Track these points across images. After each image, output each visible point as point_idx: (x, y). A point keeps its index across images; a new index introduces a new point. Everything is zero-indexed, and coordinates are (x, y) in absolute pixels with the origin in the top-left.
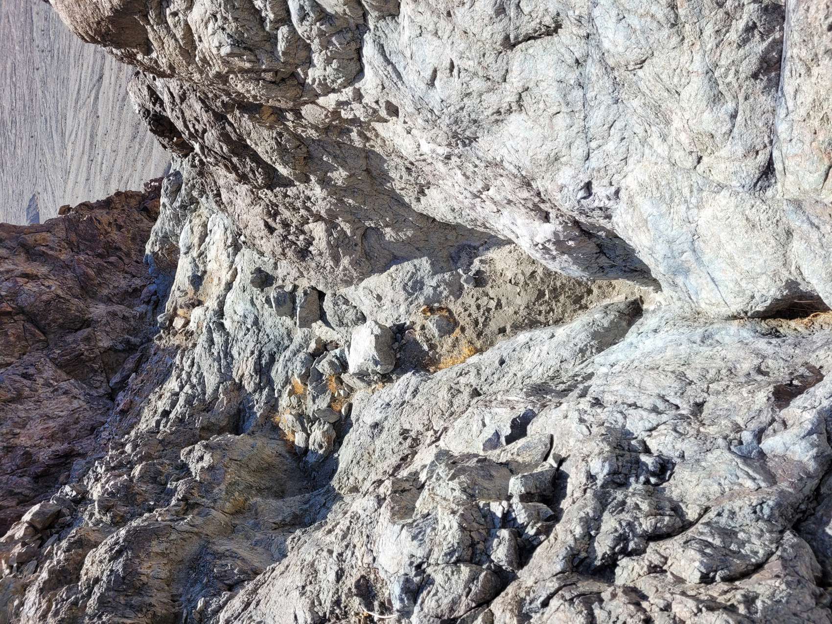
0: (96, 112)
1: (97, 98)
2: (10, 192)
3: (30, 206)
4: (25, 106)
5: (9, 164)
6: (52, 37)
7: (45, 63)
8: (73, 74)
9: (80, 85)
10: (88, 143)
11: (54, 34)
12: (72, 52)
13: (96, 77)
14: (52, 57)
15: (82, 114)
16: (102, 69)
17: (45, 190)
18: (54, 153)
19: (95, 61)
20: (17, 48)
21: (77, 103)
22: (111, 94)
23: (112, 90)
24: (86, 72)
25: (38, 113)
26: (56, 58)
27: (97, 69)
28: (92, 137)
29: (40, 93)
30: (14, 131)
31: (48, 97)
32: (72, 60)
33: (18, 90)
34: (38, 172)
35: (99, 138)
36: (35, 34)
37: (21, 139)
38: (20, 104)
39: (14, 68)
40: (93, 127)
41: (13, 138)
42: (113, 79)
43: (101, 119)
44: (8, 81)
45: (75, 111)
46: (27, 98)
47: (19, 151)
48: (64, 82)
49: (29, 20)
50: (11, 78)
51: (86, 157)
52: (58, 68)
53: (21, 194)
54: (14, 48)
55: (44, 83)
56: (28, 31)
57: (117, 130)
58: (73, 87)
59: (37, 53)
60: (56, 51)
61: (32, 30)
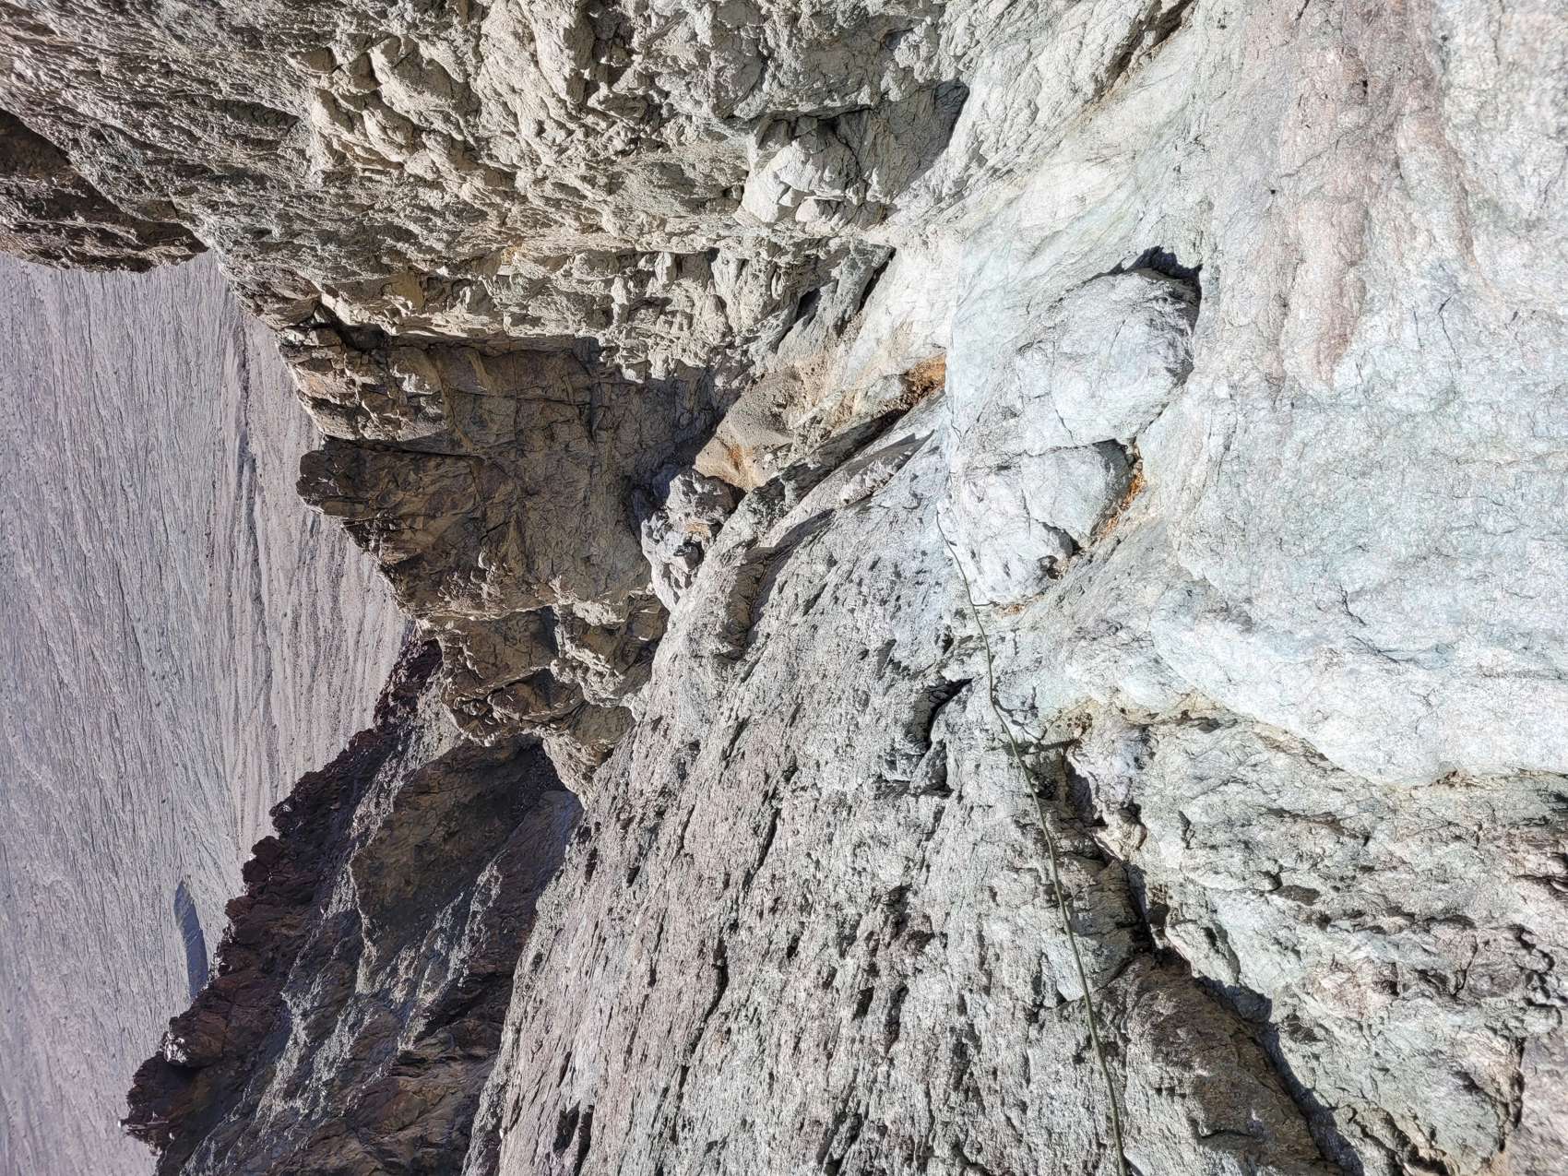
0: (270, 722)
1: (267, 703)
3: (177, 901)
4: (143, 765)
6: (176, 654)
10: (265, 765)
11: (180, 648)
12: (217, 660)
13: (261, 679)
14: (181, 680)
15: (248, 735)
16: (268, 664)
19: (256, 658)
21: (236, 722)
22: (289, 691)
23: (290, 684)
24: (244, 679)
25: (169, 763)
27: (261, 667)
28: (270, 756)
29: (167, 735)
31: (184, 736)
32: (218, 671)
34: (184, 848)
37: (144, 813)
39: (114, 717)
40: (270, 743)
42: (289, 671)
43: (281, 728)
44: (107, 740)
45: (237, 734)
47: (142, 833)
50: (111, 733)
52: (194, 691)
53: (157, 892)
55: (173, 719)
57: (309, 731)
59: (152, 684)
60: (186, 671)
61: (139, 657)
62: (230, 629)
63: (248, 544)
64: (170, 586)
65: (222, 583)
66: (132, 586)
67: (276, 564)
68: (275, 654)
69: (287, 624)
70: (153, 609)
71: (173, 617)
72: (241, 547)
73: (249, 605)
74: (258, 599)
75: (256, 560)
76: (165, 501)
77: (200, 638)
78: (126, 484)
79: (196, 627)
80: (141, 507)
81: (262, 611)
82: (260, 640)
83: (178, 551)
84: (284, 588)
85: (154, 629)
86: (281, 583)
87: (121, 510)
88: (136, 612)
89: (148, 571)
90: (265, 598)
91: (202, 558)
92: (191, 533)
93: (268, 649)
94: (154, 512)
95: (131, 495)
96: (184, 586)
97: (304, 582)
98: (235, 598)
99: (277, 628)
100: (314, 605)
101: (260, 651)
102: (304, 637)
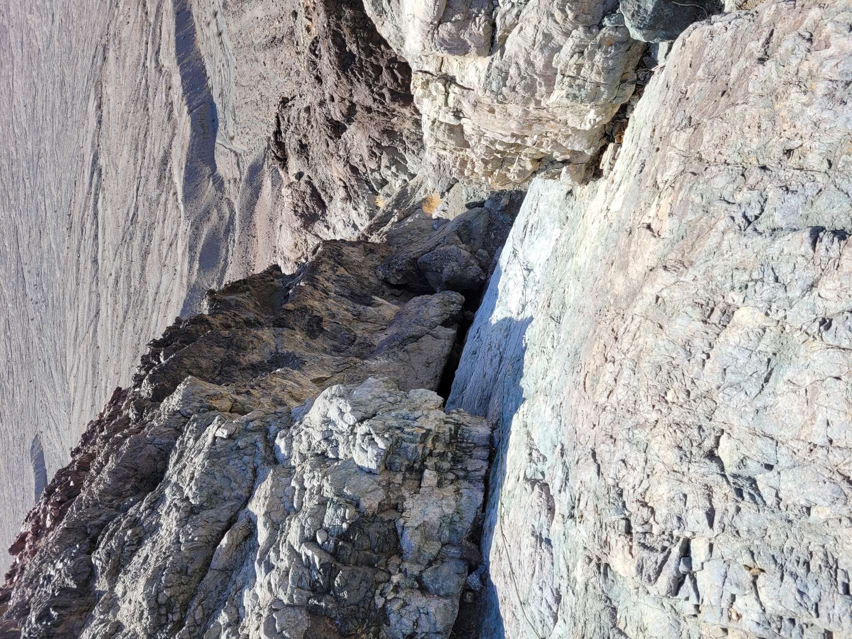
0: (96, 344)
1: (95, 331)
2: (11, 439)
3: (33, 447)
4: (21, 355)
5: (7, 413)
6: (45, 289)
7: (40, 312)
8: (70, 315)
9: (77, 324)
10: (90, 372)
11: (47, 286)
12: (67, 297)
13: (93, 314)
14: (47, 306)
15: (82, 349)
16: (98, 305)
17: (49, 427)
18: (55, 390)
19: (91, 300)
20: (10, 305)
21: (75, 340)
22: (109, 325)
23: (110, 321)
24: (82, 312)
25: (35, 358)
26: (50, 305)
27: (93, 307)
28: (94, 366)
29: (36, 340)
30: (11, 381)
31: (45, 342)
32: (67, 305)
33: (13, 343)
34: (40, 413)
35: (101, 366)
36: (27, 290)
37: (20, 386)
38: (16, 355)
40: (94, 357)
41: (10, 387)
42: (110, 312)
43: (101, 349)
45: (75, 348)
46: (23, 348)
47: (17, 398)
48: (62, 325)
49: (20, 279)
50: (5, 333)
51: (89, 386)
52: (53, 314)
53: (23, 438)
54: (7, 306)
55: (40, 330)
56: (21, 288)
58: (70, 327)
59: (30, 306)
60: (50, 300)
61: (24, 287)
62: (77, 278)
63: (92, 224)
64: (45, 245)
65: (75, 247)
66: (24, 242)
67: (108, 241)
68: (103, 299)
69: (111, 280)
70: (34, 258)
71: (45, 265)
72: (88, 226)
73: (89, 265)
74: (95, 261)
75: (96, 236)
76: (46, 190)
77: (60, 281)
78: (25, 177)
79: (58, 274)
80: (32, 193)
81: (97, 269)
82: (94, 288)
83: (51, 223)
84: (112, 256)
85: (34, 271)
86: (110, 253)
87: (21, 193)
88: (25, 259)
89: (33, 233)
90: (100, 262)
91: (65, 229)
92: (60, 212)
93: (98, 295)
94: (39, 197)
95: (28, 184)
96: (53, 246)
97: (124, 255)
98: (82, 259)
99: (106, 283)
100: (129, 270)
101: (94, 296)
102: (121, 291)
